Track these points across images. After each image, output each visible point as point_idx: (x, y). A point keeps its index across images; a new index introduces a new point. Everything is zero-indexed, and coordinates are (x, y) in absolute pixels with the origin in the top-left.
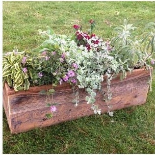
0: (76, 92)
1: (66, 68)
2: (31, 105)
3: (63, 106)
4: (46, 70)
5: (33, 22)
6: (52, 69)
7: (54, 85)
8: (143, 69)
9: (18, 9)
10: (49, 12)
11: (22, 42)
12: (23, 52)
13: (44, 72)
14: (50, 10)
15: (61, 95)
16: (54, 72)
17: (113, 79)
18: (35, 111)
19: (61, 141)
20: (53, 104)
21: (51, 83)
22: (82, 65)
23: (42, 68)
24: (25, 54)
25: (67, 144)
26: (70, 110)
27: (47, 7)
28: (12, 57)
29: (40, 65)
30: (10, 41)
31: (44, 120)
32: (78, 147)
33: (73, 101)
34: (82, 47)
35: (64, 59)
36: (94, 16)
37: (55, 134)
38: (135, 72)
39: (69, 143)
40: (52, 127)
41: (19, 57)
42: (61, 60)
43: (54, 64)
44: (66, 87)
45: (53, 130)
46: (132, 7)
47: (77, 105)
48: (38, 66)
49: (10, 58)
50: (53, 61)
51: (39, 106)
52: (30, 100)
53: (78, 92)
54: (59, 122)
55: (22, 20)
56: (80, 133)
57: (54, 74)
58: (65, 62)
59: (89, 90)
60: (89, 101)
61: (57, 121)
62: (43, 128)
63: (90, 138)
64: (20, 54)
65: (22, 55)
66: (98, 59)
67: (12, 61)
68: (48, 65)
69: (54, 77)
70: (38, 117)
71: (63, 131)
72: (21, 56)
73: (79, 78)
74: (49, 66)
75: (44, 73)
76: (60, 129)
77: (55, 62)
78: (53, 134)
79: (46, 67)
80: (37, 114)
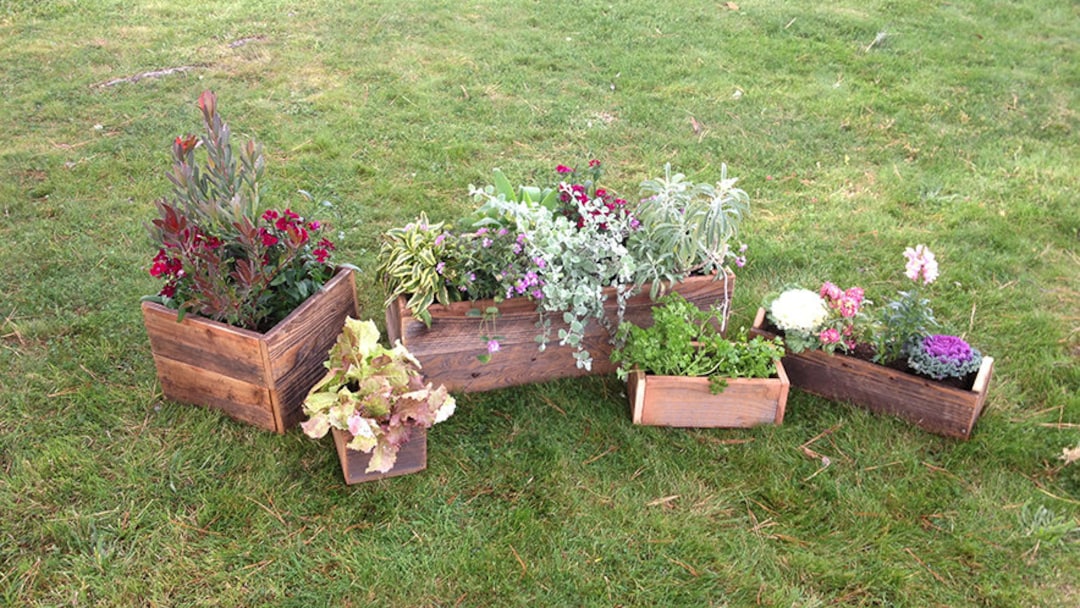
0: (544, 319)
1: (523, 265)
2: (447, 340)
3: (517, 348)
4: (484, 268)
5: (479, 115)
6: (494, 266)
7: (496, 299)
8: (709, 277)
9: (440, 70)
10: (531, 84)
11: (444, 181)
12: (438, 226)
13: (479, 271)
14: (535, 75)
15: (512, 323)
16: (498, 272)
17: (631, 297)
18: (456, 353)
19: (506, 421)
20: (494, 338)
21: (491, 297)
22: (558, 262)
23: (476, 264)
24: (442, 231)
25: (516, 428)
26: (534, 360)
27: (526, 62)
28: (415, 236)
29: (470, 257)
30: (414, 175)
31: (474, 376)
32: (538, 435)
33: (538, 338)
34: (562, 221)
35: (523, 247)
36: (660, 101)
37: (496, 408)
38: (690, 283)
39: (522, 427)
40: (491, 393)
41: (430, 237)
42: (515, 247)
43: (500, 255)
44: (523, 308)
45: (492, 400)
46: (791, 72)
47: (543, 347)
48: (466, 260)
49: (410, 240)
50: (498, 249)
51: (465, 345)
52: (445, 331)
53: (549, 320)
54: (507, 385)
55: (449, 109)
56: (550, 409)
57: (499, 277)
58: (522, 253)
59: (568, 317)
60: (566, 339)
61: (502, 381)
62: (471, 394)
63: (568, 420)
64: (432, 229)
65: (435, 231)
66: (596, 250)
67: (415, 244)
68: (486, 259)
69: (499, 284)
70: (460, 368)
71: (512, 402)
72: (434, 235)
73: (548, 290)
74: (489, 260)
75: (480, 274)
76: (508, 398)
77: (502, 251)
78: (492, 406)
79: (483, 262)
80: (459, 363)
